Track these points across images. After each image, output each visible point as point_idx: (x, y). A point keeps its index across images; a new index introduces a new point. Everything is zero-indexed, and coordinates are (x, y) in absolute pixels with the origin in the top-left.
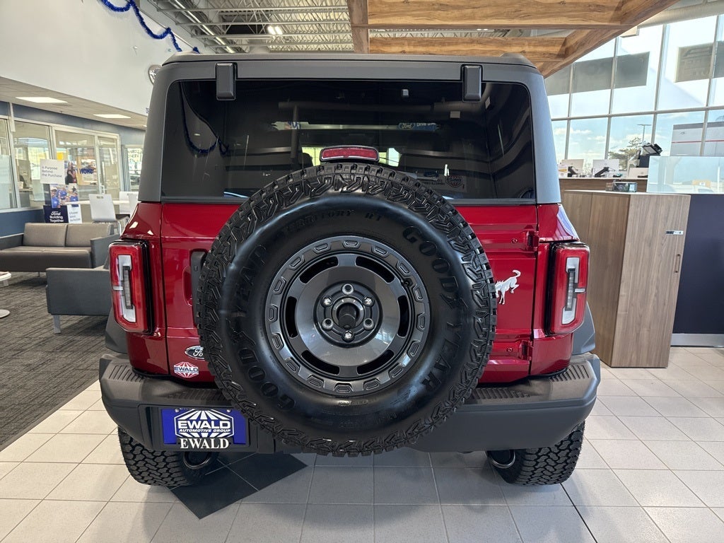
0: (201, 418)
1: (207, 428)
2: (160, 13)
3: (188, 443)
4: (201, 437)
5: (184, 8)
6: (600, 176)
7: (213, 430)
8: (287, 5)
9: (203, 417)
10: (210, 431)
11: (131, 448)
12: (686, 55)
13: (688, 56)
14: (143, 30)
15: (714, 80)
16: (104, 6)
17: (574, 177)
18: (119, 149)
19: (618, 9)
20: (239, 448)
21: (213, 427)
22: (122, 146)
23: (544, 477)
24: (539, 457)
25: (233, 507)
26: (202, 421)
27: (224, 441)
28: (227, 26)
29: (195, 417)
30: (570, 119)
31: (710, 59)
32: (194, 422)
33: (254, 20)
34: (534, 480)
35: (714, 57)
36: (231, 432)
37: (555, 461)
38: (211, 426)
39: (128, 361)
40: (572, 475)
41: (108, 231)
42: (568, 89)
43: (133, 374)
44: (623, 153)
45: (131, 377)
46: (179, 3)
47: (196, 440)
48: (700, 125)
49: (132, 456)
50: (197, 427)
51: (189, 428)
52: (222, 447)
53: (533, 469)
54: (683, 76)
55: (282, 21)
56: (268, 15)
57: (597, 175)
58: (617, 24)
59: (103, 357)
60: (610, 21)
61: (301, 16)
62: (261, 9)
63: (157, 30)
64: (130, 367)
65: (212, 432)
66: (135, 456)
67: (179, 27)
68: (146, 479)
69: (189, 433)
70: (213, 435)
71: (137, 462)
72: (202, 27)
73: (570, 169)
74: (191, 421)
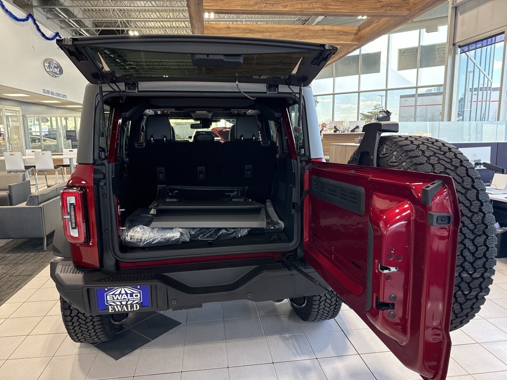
0: (122, 293)
1: (125, 299)
2: (49, 20)
3: (114, 309)
4: (122, 304)
5: (66, 17)
6: (354, 132)
7: (129, 299)
8: (142, 17)
9: (123, 292)
10: (127, 300)
11: (71, 318)
12: (403, 53)
13: (404, 54)
14: (39, 34)
15: (420, 69)
16: (10, 17)
17: (338, 132)
18: (21, 118)
19: (356, 34)
20: (145, 310)
21: (129, 297)
22: (23, 116)
23: (324, 314)
24: (321, 302)
25: (137, 351)
26: (122, 294)
27: (136, 306)
28: (99, 30)
29: (118, 293)
30: (335, 94)
31: (417, 57)
32: (117, 296)
33: (118, 26)
34: (319, 317)
35: (419, 55)
36: (140, 300)
37: (330, 304)
38: (128, 297)
39: (72, 262)
40: (340, 312)
41: (21, 179)
42: (333, 75)
43: (76, 270)
44: (370, 114)
45: (75, 271)
46: (63, 14)
47: (118, 306)
48: (413, 96)
49: (71, 323)
50: (119, 298)
51: (114, 299)
52: (135, 309)
53: (318, 310)
54: (401, 67)
55: (139, 28)
56: (128, 23)
57: (352, 131)
58: (357, 43)
59: (52, 261)
60: (352, 42)
61: (153, 24)
62: (124, 19)
63: (49, 34)
64: (72, 266)
65: (129, 301)
66: (73, 323)
67: (62, 30)
68: (79, 338)
69: (114, 302)
70: (129, 302)
71: (74, 327)
72: (80, 30)
73: (335, 127)
74: (115, 295)
